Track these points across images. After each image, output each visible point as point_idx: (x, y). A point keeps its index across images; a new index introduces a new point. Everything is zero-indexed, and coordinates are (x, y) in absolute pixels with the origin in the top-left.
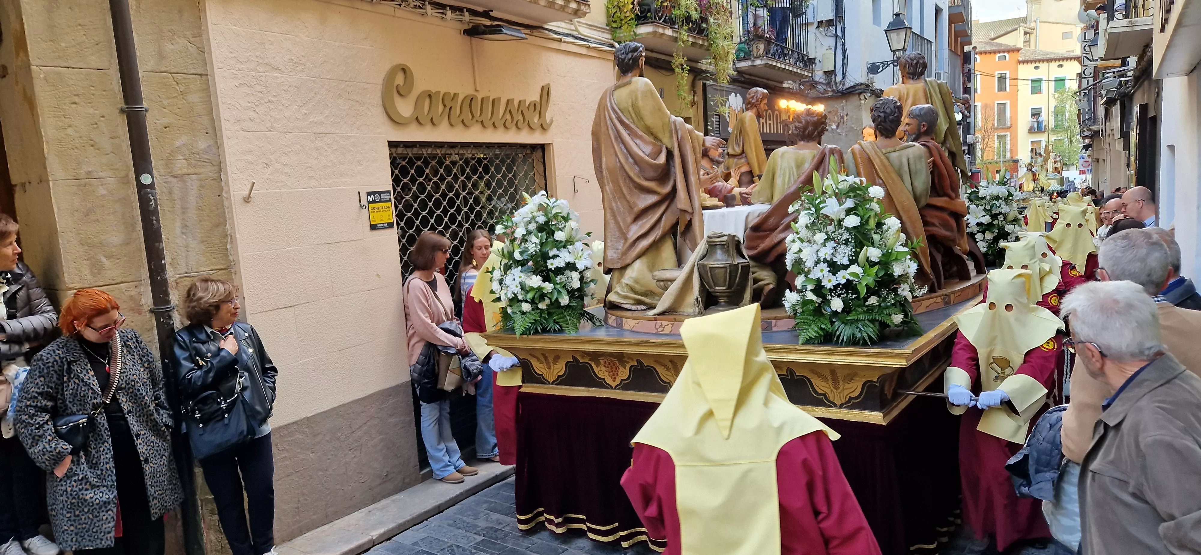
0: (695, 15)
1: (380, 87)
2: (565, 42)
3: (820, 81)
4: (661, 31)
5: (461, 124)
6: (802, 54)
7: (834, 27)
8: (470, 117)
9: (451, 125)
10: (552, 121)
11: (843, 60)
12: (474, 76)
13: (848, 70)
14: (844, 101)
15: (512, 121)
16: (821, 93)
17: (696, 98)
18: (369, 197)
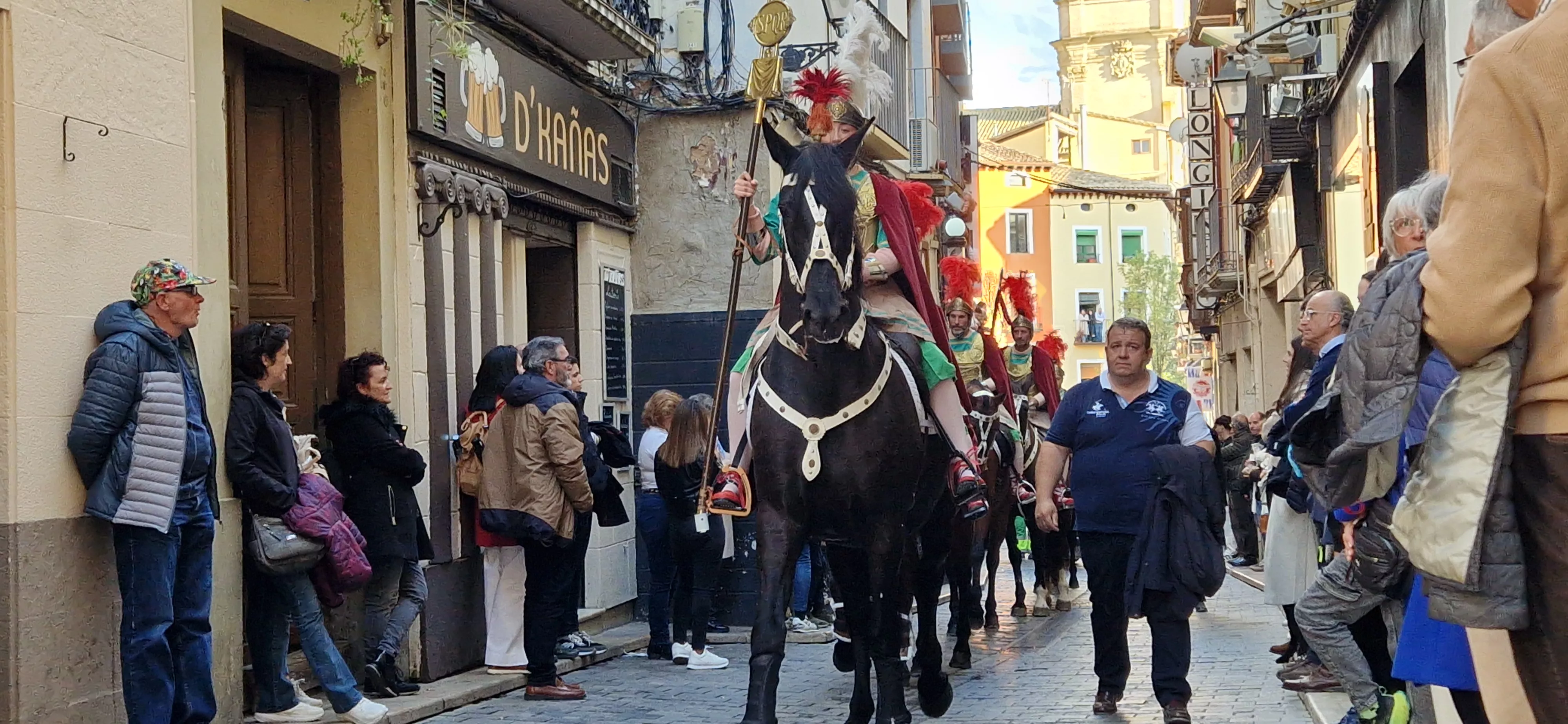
3: (675, 73)
11: (725, 30)
13: (734, 53)
14: (727, 124)
16: (675, 102)
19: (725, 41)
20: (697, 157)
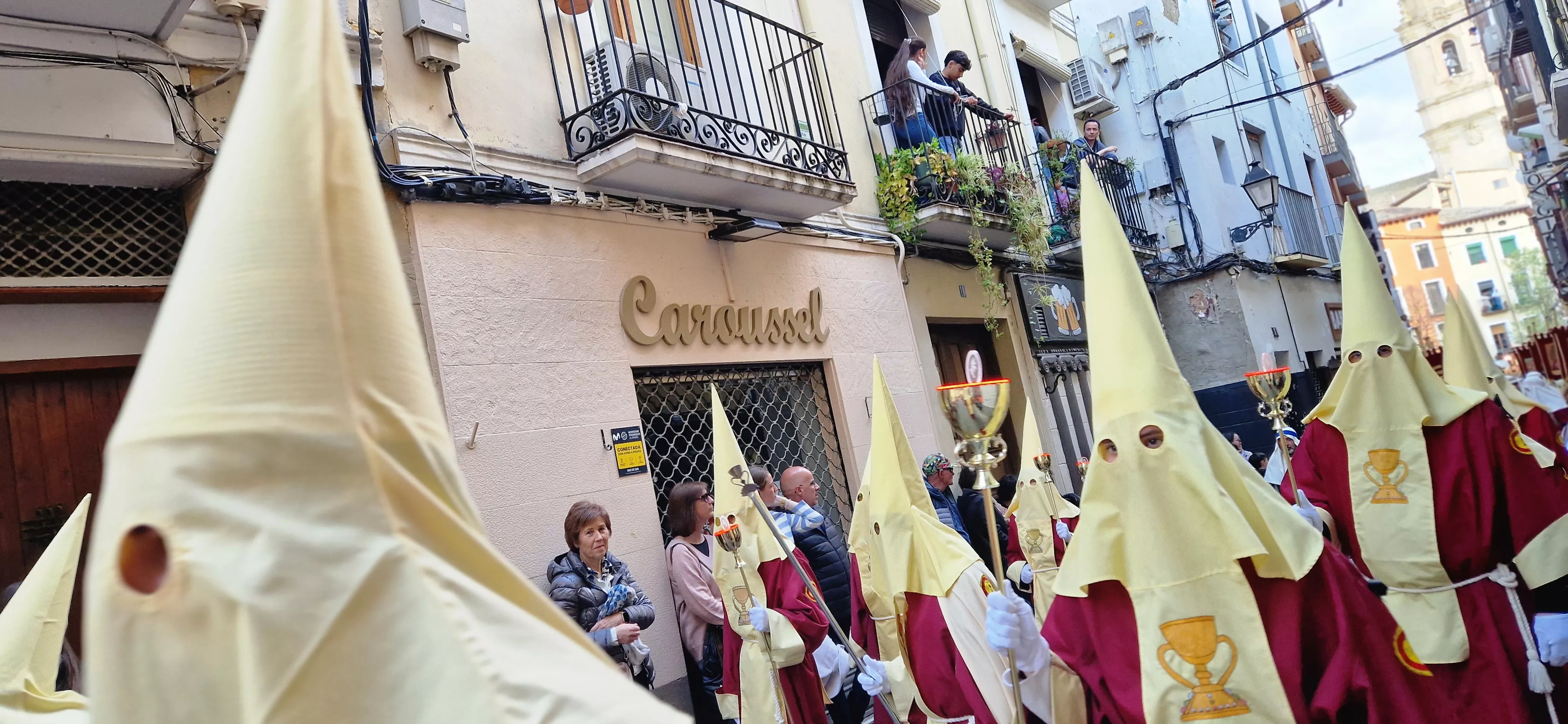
0: (989, 190)
1: (617, 305)
2: (831, 238)
3: (1171, 260)
4: (948, 211)
5: (718, 343)
6: (1137, 230)
7: (1173, 193)
8: (728, 333)
9: (706, 344)
10: (828, 332)
11: (1195, 230)
12: (727, 285)
13: (1204, 241)
14: (1208, 281)
15: (779, 335)
16: (1174, 276)
17: (1009, 295)
18: (614, 435)
19: (1197, 236)
20: (1194, 302)
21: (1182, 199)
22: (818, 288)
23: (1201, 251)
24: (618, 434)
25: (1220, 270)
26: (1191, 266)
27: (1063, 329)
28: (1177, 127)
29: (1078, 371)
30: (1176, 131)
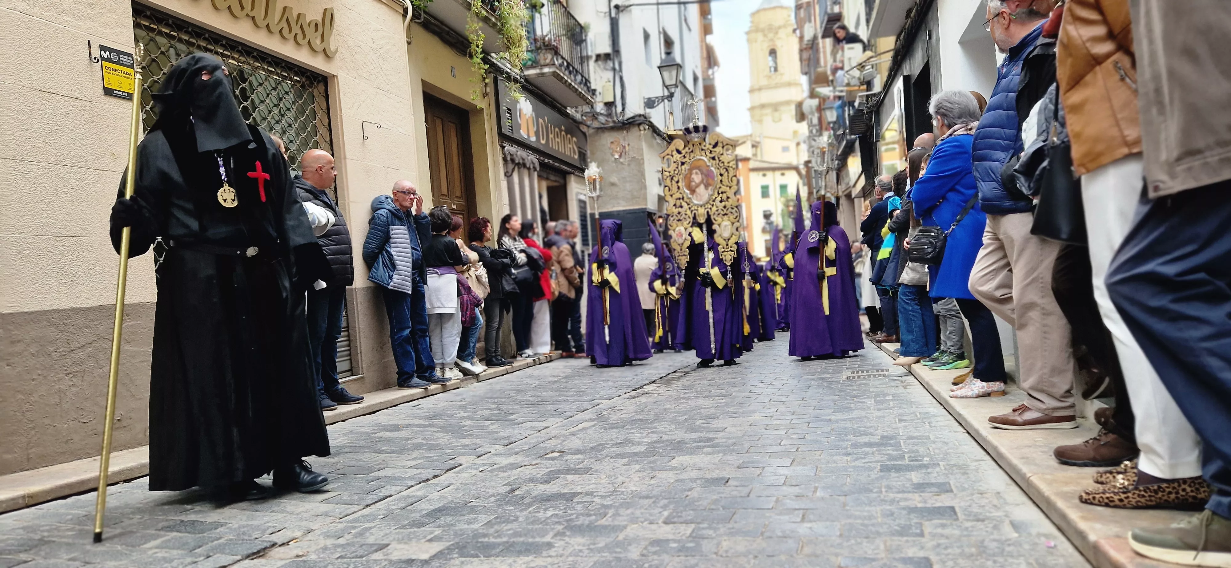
3: (601, 112)
7: (612, 61)
10: (336, 51)
11: (622, 92)
13: (627, 102)
14: (625, 132)
15: (290, 31)
16: (603, 124)
17: (488, 90)
18: (103, 52)
19: (623, 97)
20: (613, 146)
21: (617, 67)
22: (332, 9)
23: (623, 109)
24: (108, 53)
25: (634, 125)
26: (615, 119)
27: (523, 133)
28: (622, 11)
29: (529, 169)
30: (621, 15)
